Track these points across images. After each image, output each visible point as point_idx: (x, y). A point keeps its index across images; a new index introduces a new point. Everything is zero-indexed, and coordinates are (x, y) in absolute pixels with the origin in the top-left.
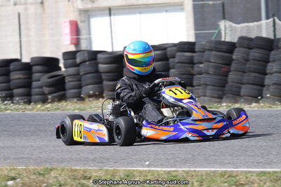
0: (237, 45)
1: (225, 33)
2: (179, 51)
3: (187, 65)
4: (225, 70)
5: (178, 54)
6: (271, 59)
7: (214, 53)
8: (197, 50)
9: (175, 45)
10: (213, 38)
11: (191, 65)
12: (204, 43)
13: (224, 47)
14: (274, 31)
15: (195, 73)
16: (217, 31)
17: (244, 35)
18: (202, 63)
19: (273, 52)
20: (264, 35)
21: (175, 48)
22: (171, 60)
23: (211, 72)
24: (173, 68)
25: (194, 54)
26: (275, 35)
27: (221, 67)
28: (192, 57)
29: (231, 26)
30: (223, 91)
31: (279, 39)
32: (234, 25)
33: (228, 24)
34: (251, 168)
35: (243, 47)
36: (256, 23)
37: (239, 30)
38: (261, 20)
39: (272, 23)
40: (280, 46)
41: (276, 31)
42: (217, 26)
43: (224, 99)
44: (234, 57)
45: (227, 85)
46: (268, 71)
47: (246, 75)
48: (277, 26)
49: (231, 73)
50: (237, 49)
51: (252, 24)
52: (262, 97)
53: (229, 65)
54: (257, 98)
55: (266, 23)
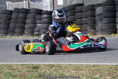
0: (13, 12)
1: (9, 7)
4: (8, 22)
6: (27, 18)
7: (4, 15)
10: (3, 9)
14: (29, 6)
16: (5, 6)
17: (16, 7)
19: (28, 15)
20: (25, 8)
23: (2, 23)
26: (29, 8)
29: (11, 4)
30: (8, 31)
31: (31, 9)
32: (12, 3)
33: (10, 2)
34: (18, 62)
35: (16, 12)
36: (21, 2)
37: (14, 5)
38: (23, 1)
39: (28, 2)
40: (31, 12)
41: (30, 6)
42: (5, 4)
43: (8, 34)
44: (12, 17)
45: (9, 28)
46: (26, 23)
47: (17, 24)
48: (30, 4)
49: (11, 23)
50: (13, 13)
51: (19, 3)
52: (24, 34)
53: (10, 20)
54: (22, 33)
55: (26, 2)
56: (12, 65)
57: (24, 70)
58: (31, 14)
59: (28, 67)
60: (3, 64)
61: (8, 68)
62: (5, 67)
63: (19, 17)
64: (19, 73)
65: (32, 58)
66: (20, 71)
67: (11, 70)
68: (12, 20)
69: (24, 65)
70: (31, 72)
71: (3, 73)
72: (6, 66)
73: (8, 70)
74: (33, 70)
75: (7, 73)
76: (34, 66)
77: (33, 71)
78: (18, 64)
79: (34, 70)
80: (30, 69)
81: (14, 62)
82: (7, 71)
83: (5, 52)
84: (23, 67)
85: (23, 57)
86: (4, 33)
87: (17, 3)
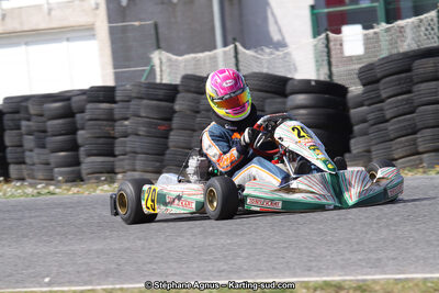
2: (91, 102)
3: (105, 123)
5: (89, 106)
8: (118, 98)
9: (83, 92)
11: (110, 123)
12: (128, 87)
13: (161, 93)
15: (117, 134)
18: (126, 119)
21: (84, 97)
22: (78, 116)
24: (83, 129)
25: (114, 105)
27: (158, 125)
28: (111, 110)
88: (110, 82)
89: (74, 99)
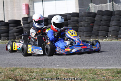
0: (97, 14)
1: (92, 9)
2: (72, 17)
3: (76, 23)
4: (92, 25)
5: (72, 18)
6: (111, 20)
7: (87, 17)
8: (80, 16)
9: (70, 14)
10: (87, 11)
12: (83, 13)
13: (92, 15)
15: (79, 26)
16: (88, 8)
17: (100, 9)
18: (82, 22)
19: (112, 17)
20: (109, 10)
21: (70, 15)
22: (68, 20)
23: (86, 26)
24: (70, 24)
25: (79, 18)
26: (113, 9)
27: (90, 24)
28: (78, 19)
29: (94, 6)
30: (91, 34)
31: (115, 11)
32: (96, 5)
33: (93, 5)
34: (102, 67)
35: (99, 15)
36: (105, 4)
37: (98, 7)
38: (107, 3)
39: (112, 4)
40: (115, 14)
41: (114, 7)
42: (88, 6)
43: (91, 37)
44: (96, 19)
45: (93, 31)
46: (110, 25)
47: (101, 26)
48: (114, 6)
49: (94, 26)
50: (97, 16)
51: (103, 5)
52: (108, 36)
53: (94, 22)
54: (106, 37)
55: (110, 4)
56: (96, 70)
57: (108, 75)
58: (115, 16)
59: (112, 71)
60: (87, 69)
61: (91, 73)
62: (88, 72)
63: (103, 19)
64: (103, 79)
65: (116, 62)
66: (104, 76)
67: (94, 75)
68: (95, 23)
69: (108, 69)
70: (116, 77)
71: (87, 78)
72: (90, 70)
73: (92, 74)
74: (117, 75)
75: (91, 78)
76: (118, 70)
77: (117, 77)
78: (102, 69)
79: (119, 75)
80: (114, 74)
81: (98, 67)
82: (91, 76)
83: (89, 56)
84: (107, 72)
85: (107, 61)
86: (88, 36)
87: (101, 5)
88: (78, 12)
89: (68, 16)
